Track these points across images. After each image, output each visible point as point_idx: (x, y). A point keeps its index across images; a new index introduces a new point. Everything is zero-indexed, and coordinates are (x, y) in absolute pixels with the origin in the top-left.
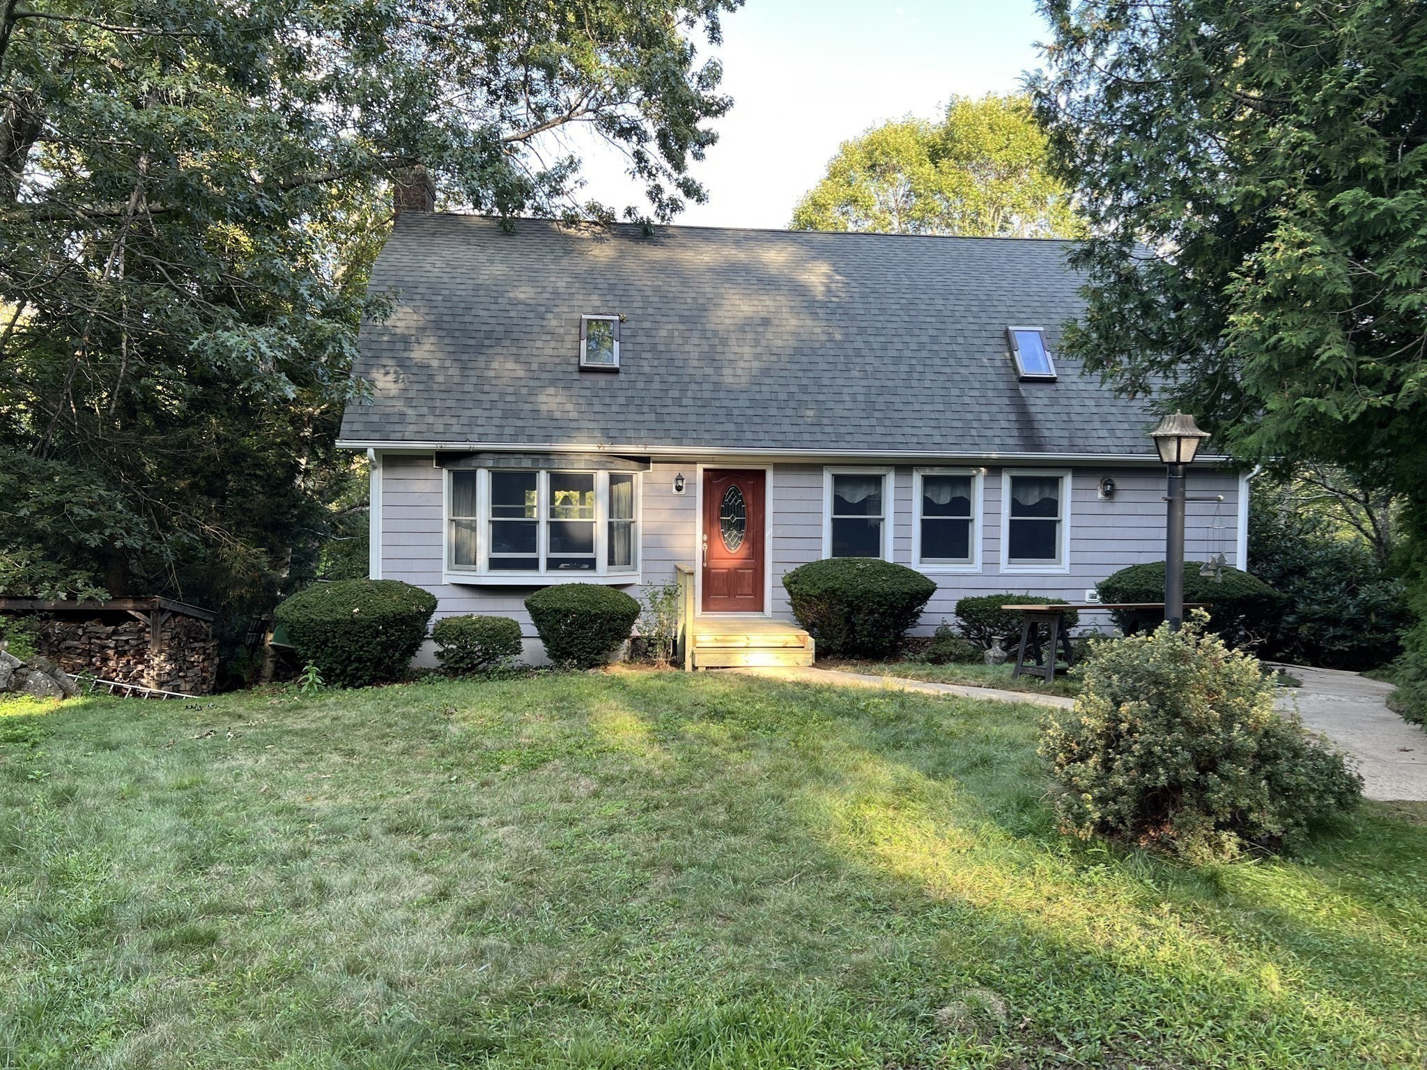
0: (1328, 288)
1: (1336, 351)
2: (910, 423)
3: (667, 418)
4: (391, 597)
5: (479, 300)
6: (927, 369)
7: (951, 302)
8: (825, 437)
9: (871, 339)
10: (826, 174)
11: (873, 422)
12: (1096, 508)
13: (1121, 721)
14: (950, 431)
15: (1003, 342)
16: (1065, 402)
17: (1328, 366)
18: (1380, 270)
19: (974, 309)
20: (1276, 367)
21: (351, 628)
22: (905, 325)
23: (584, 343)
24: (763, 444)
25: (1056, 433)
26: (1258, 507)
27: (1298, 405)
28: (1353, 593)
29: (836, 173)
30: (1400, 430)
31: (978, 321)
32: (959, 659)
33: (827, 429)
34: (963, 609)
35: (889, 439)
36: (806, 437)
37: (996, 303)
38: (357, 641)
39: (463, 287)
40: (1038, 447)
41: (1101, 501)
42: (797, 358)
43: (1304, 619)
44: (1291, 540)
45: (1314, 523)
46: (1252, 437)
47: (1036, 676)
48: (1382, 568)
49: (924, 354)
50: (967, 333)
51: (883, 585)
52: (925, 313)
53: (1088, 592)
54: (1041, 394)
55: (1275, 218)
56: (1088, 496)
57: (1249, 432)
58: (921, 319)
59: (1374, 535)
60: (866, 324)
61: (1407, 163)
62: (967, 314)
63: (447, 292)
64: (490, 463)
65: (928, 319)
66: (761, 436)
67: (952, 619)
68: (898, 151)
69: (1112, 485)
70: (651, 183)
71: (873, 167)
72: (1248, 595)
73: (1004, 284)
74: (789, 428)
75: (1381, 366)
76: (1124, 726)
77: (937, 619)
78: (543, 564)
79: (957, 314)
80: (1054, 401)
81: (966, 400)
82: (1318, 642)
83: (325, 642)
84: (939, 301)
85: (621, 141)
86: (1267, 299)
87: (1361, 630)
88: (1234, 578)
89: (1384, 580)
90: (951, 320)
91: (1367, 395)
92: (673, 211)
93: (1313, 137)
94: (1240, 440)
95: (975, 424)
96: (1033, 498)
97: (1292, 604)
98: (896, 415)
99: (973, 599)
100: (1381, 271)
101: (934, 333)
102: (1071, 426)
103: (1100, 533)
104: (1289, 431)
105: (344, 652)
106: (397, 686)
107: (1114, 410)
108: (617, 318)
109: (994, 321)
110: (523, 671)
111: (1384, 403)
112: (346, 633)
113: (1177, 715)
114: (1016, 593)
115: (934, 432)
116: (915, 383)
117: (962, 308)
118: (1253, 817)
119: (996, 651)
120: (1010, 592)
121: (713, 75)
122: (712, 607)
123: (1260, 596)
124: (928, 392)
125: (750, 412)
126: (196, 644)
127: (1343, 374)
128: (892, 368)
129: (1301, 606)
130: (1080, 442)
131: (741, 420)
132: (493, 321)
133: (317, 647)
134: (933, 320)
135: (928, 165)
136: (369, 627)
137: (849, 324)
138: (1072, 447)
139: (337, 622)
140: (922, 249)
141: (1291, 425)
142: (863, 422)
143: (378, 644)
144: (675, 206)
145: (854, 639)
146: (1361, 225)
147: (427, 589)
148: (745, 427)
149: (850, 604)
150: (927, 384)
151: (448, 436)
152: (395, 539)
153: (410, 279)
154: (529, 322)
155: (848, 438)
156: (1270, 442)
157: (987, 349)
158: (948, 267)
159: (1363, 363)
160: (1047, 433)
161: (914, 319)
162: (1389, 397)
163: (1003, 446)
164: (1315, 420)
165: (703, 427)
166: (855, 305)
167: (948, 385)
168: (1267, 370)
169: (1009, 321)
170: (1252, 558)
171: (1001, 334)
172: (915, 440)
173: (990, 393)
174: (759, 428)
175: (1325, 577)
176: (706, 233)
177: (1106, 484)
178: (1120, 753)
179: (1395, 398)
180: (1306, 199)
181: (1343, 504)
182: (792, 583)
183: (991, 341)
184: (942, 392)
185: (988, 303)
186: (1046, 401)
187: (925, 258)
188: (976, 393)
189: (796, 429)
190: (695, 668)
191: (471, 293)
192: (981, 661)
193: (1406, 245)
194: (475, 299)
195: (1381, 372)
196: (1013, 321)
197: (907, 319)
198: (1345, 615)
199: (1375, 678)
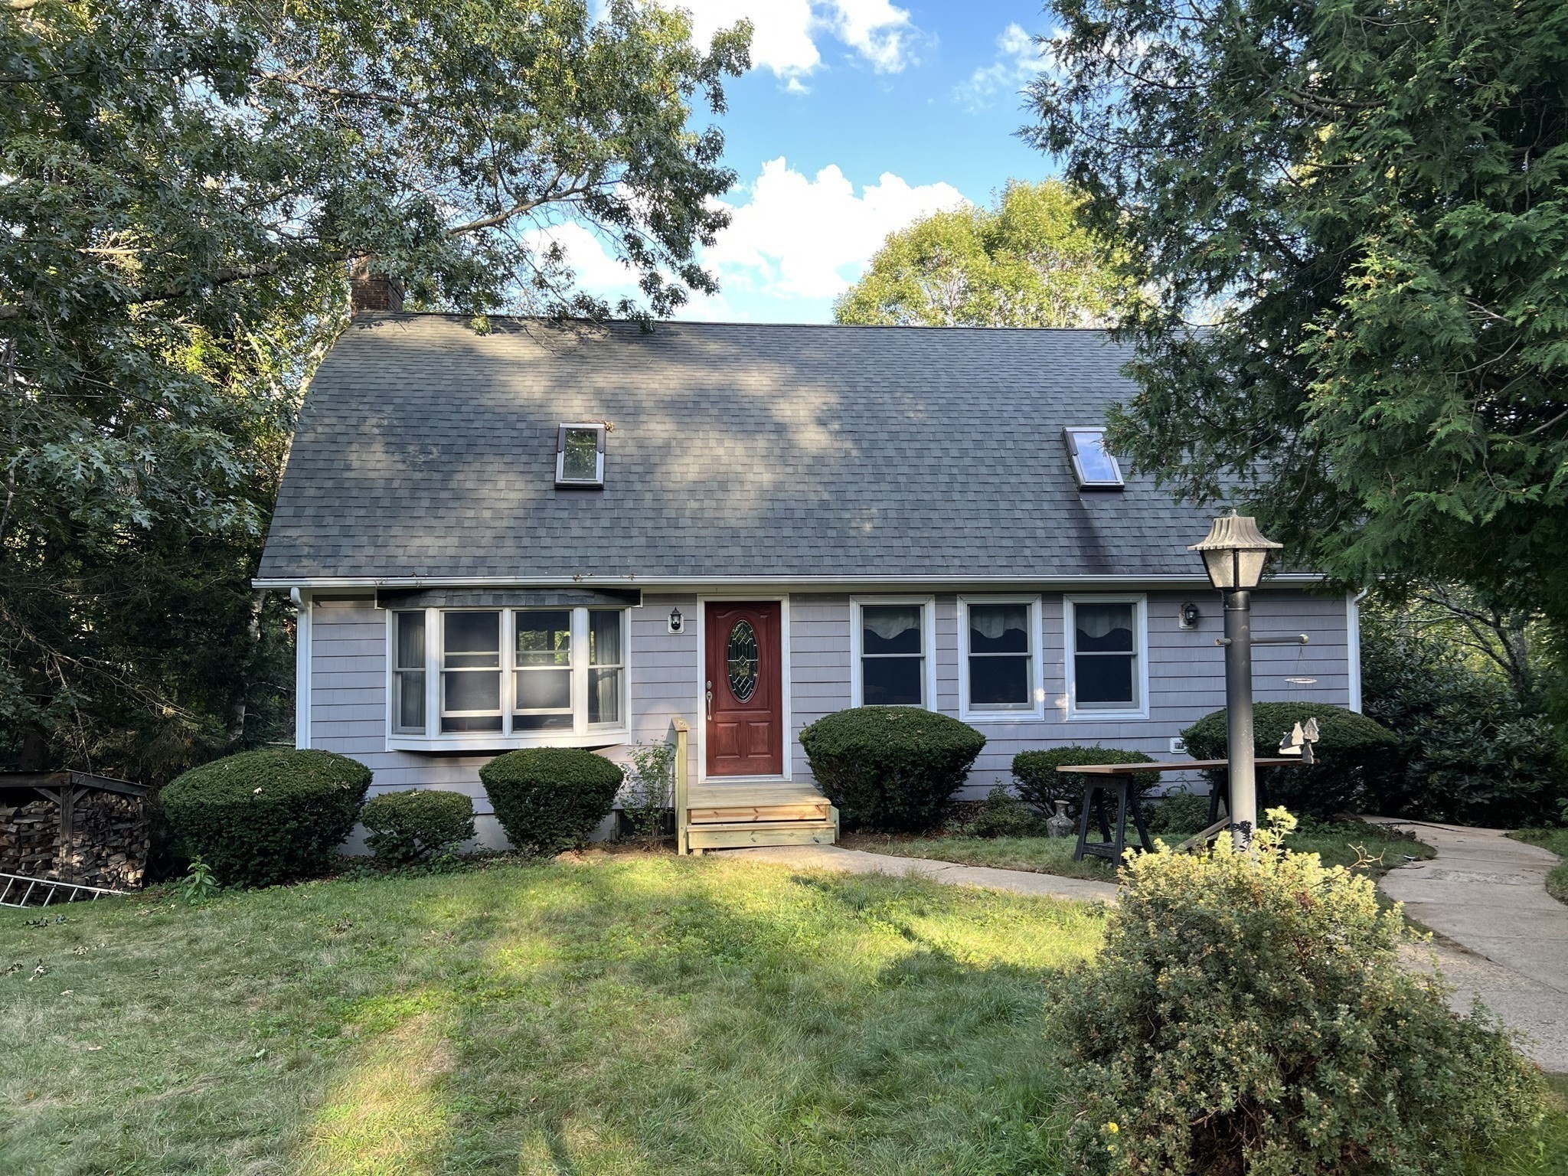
0: (1441, 338)
1: (1457, 425)
2: (949, 542)
3: (660, 542)
4: (306, 771)
5: (439, 408)
6: (971, 479)
7: (999, 401)
8: (850, 561)
9: (904, 445)
10: (872, 270)
11: (908, 542)
12: (1177, 639)
13: (1162, 1000)
14: (999, 552)
15: (1060, 445)
16: (1134, 514)
17: (1447, 448)
18: (1510, 313)
19: (1024, 408)
20: (1376, 451)
21: (252, 814)
22: (944, 429)
23: (561, 457)
24: (776, 570)
25: (1126, 551)
26: (1372, 633)
27: (1409, 503)
28: (1491, 734)
29: (884, 267)
30: (1546, 537)
31: (1030, 421)
32: (1015, 832)
33: (853, 552)
34: (1022, 766)
35: (927, 562)
36: (828, 561)
37: (1050, 401)
38: (260, 830)
39: (420, 394)
40: (1104, 568)
41: (1183, 631)
42: (817, 470)
43: (1433, 766)
44: (1412, 671)
45: (1439, 649)
46: (1351, 550)
47: (1102, 858)
48: (1522, 702)
49: (968, 461)
50: (1016, 437)
51: (919, 740)
52: (969, 415)
53: (1173, 741)
54: (1106, 505)
55: (1361, 246)
56: (1169, 625)
57: (1348, 542)
58: (963, 421)
59: (1507, 660)
60: (898, 428)
61: (1538, 171)
62: (1017, 414)
63: (399, 401)
64: (442, 602)
65: (972, 421)
66: (774, 561)
67: (1009, 778)
68: (950, 242)
69: (1196, 612)
70: (648, 272)
71: (922, 261)
72: (1365, 743)
73: (1061, 379)
74: (806, 551)
75: (1520, 446)
76: (1163, 1008)
77: (990, 779)
78: (507, 723)
79: (1005, 414)
80: (1122, 514)
81: (1018, 514)
82: (1452, 794)
83: (219, 832)
84: (984, 401)
85: (609, 224)
86: (1359, 358)
87: (1503, 779)
88: (1346, 722)
89: (1526, 717)
90: (999, 421)
91: (1505, 487)
92: (673, 302)
93: (1408, 137)
94: (1336, 554)
95: (1028, 542)
96: (1101, 629)
97: (1416, 751)
98: (935, 533)
99: (1033, 754)
100: (1515, 314)
101: (979, 437)
102: (1143, 542)
103: (1185, 670)
104: (1400, 541)
105: (243, 843)
106: (313, 883)
107: (1193, 522)
108: (602, 426)
109: (1048, 422)
110: (473, 860)
111: (1529, 496)
112: (244, 819)
113: (1248, 987)
114: (1086, 745)
115: (982, 552)
116: (956, 496)
117: (1011, 408)
118: (1377, 1153)
119: (1060, 820)
120: (1078, 744)
121: (713, 146)
122: (719, 769)
123: (1379, 743)
124: (973, 506)
125: (760, 533)
126: (121, 826)
127: (1469, 457)
128: (928, 479)
129: (1429, 752)
130: (1155, 561)
131: (750, 542)
132: (454, 432)
133: (209, 838)
134: (977, 421)
135: (983, 257)
136: (274, 811)
137: (878, 428)
138: (1145, 567)
139: (234, 806)
140: (966, 343)
141: (1402, 531)
142: (896, 543)
143: (288, 832)
144: (676, 297)
145: (886, 809)
146: (1481, 253)
147: (358, 759)
148: (754, 552)
149: (878, 765)
150: (971, 496)
151: (390, 571)
152: (327, 697)
153: (358, 386)
154: (497, 433)
155: (878, 561)
156: (1375, 555)
157: (1042, 454)
158: (996, 361)
159: (1497, 442)
160: (1114, 551)
161: (956, 422)
162: (1536, 489)
163: (1062, 568)
164: (1434, 522)
165: (703, 552)
166: (886, 407)
167: (997, 497)
168: (1364, 456)
169: (1066, 421)
170: (1368, 694)
171: (1057, 437)
172: (957, 562)
173: (1046, 506)
174: (770, 552)
175: (1455, 715)
176: (716, 329)
177: (1187, 611)
178: (1162, 1049)
179: (1545, 489)
180: (1403, 220)
181: (1470, 626)
182: (809, 740)
183: (1046, 445)
184: (990, 506)
185: (1042, 402)
186: (1113, 514)
187: (969, 352)
188: (1029, 506)
189: (815, 552)
190: (690, 851)
191: (430, 401)
192: (1043, 833)
193: (1545, 277)
194: (433, 408)
195: (1522, 454)
196: (1072, 422)
197: (946, 421)
198: (1482, 761)
199: (1524, 840)
